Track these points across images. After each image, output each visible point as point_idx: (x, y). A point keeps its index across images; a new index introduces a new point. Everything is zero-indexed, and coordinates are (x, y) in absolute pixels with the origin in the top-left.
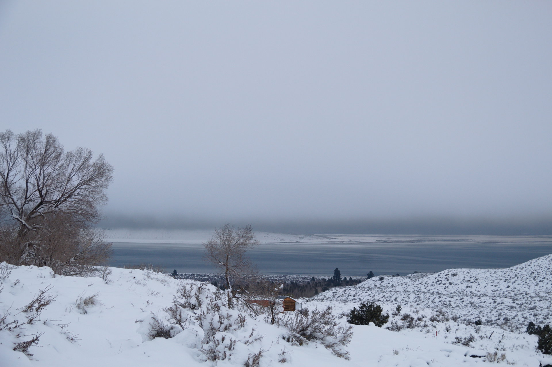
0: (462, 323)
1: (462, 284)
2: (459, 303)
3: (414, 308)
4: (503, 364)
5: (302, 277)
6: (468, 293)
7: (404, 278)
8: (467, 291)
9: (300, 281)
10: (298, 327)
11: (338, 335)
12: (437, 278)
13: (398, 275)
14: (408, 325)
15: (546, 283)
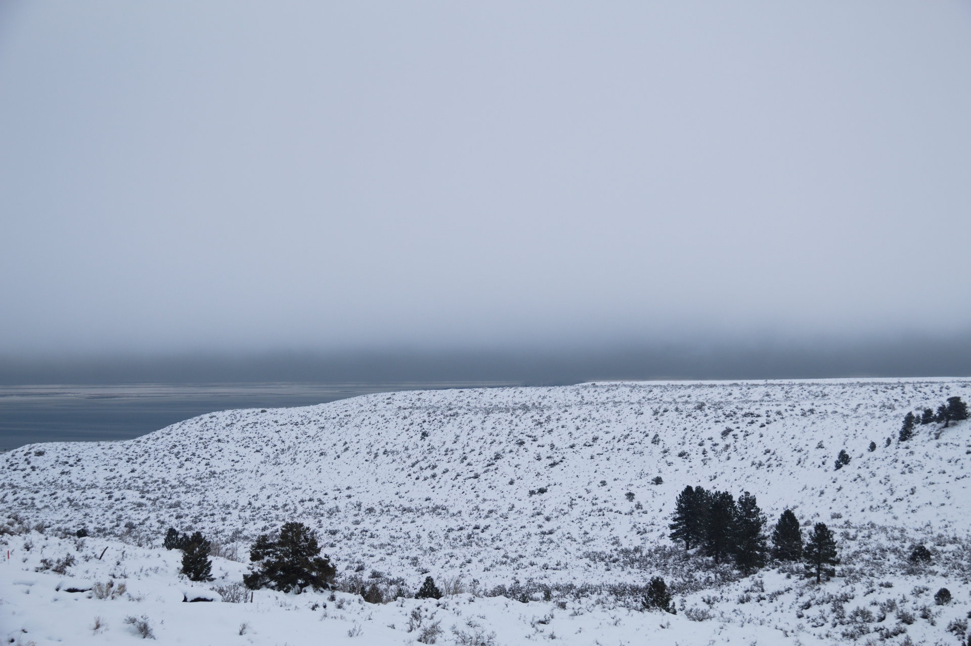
0: (52, 535)
1: (54, 468)
2: (48, 501)
4: (122, 600)
6: (64, 484)
8: (62, 481)
12: (10, 461)
15: (197, 463)
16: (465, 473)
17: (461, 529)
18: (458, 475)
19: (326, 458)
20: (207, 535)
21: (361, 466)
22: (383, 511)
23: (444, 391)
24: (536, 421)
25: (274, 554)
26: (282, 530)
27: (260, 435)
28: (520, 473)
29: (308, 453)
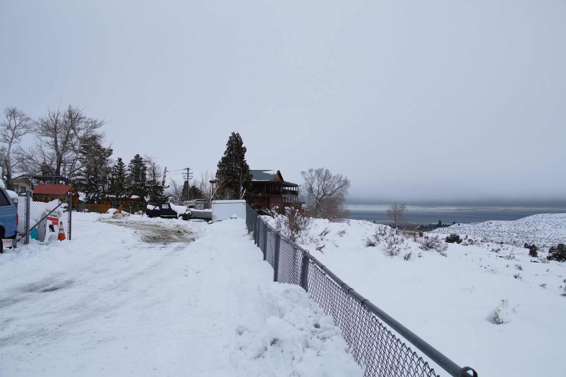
0: (494, 243)
1: (494, 227)
2: (493, 235)
3: (473, 236)
4: (514, 260)
5: (426, 224)
6: (497, 231)
7: (469, 224)
10: (425, 243)
11: (442, 247)
12: (483, 225)
13: (466, 223)
14: (471, 244)
15: (533, 227)
20: (536, 246)
25: (556, 252)
26: (558, 245)
27: (551, 220)
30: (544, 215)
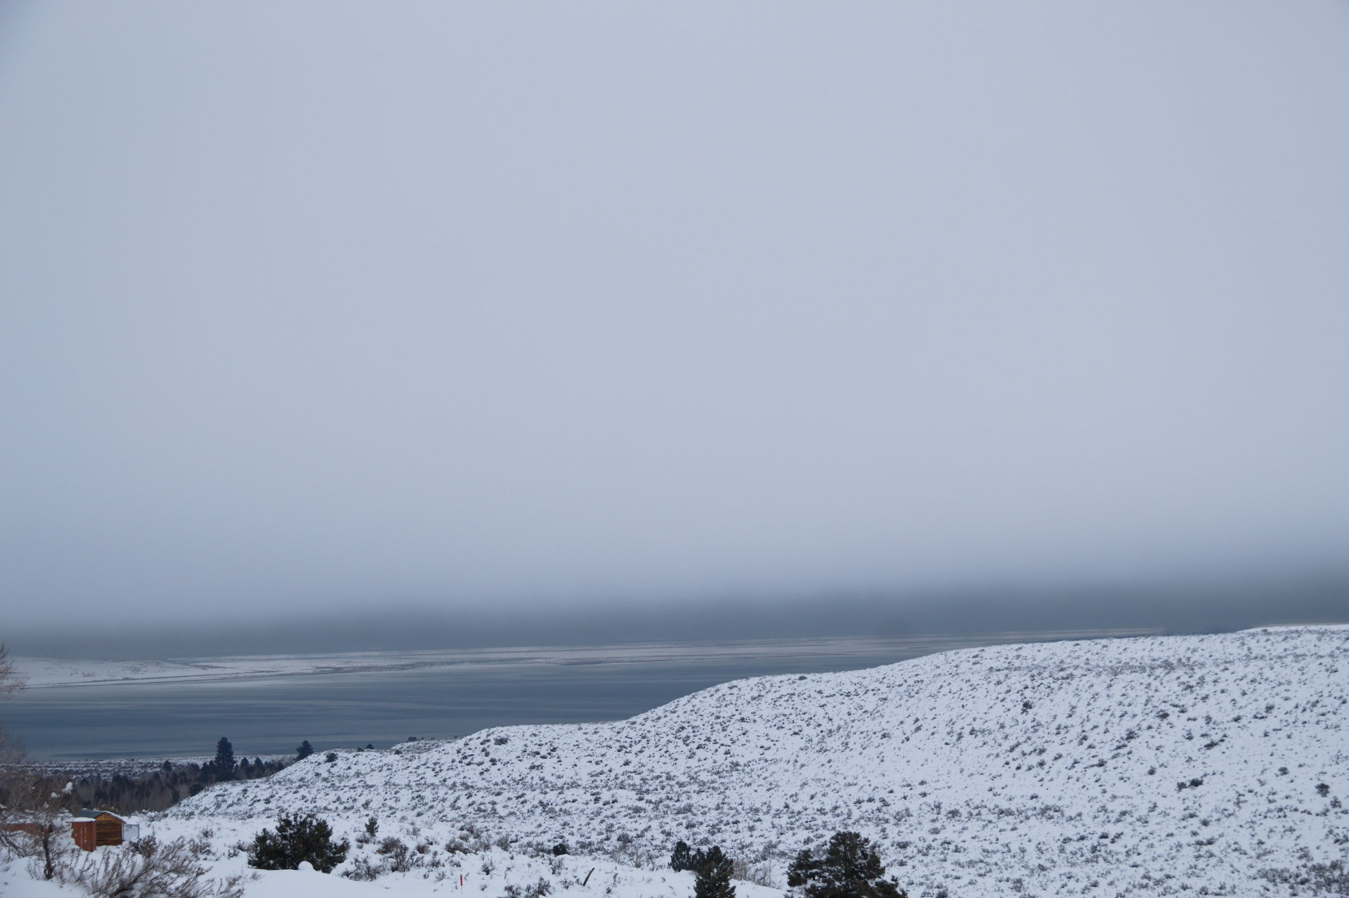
0: (520, 853)
1: (521, 761)
2: (515, 805)
3: (408, 823)
5: (141, 763)
6: (534, 783)
7: (385, 753)
8: (532, 778)
9: (136, 773)
10: (110, 883)
12: (462, 751)
13: (370, 747)
14: (394, 865)
15: (713, 751)
16: (1086, 759)
17: (1082, 838)
18: (1076, 762)
19: (891, 741)
20: (729, 851)
21: (939, 752)
22: (971, 815)
23: (1052, 644)
24: (1184, 683)
25: (820, 876)
26: (830, 842)
27: (798, 711)
28: (1163, 758)
29: (865, 734)
30: (768, 685)
